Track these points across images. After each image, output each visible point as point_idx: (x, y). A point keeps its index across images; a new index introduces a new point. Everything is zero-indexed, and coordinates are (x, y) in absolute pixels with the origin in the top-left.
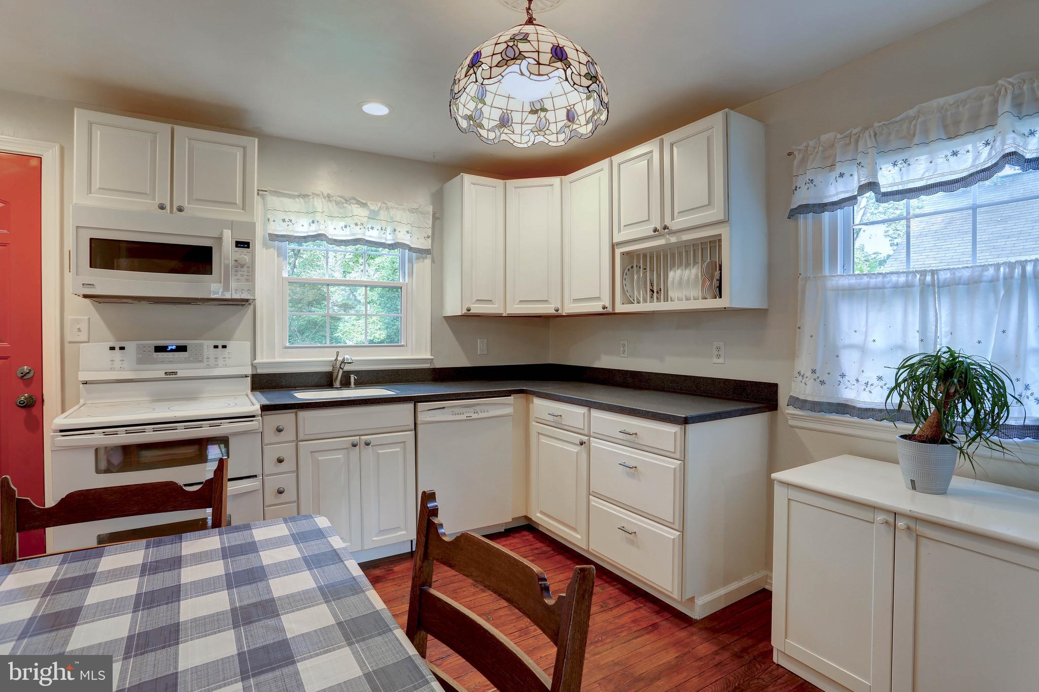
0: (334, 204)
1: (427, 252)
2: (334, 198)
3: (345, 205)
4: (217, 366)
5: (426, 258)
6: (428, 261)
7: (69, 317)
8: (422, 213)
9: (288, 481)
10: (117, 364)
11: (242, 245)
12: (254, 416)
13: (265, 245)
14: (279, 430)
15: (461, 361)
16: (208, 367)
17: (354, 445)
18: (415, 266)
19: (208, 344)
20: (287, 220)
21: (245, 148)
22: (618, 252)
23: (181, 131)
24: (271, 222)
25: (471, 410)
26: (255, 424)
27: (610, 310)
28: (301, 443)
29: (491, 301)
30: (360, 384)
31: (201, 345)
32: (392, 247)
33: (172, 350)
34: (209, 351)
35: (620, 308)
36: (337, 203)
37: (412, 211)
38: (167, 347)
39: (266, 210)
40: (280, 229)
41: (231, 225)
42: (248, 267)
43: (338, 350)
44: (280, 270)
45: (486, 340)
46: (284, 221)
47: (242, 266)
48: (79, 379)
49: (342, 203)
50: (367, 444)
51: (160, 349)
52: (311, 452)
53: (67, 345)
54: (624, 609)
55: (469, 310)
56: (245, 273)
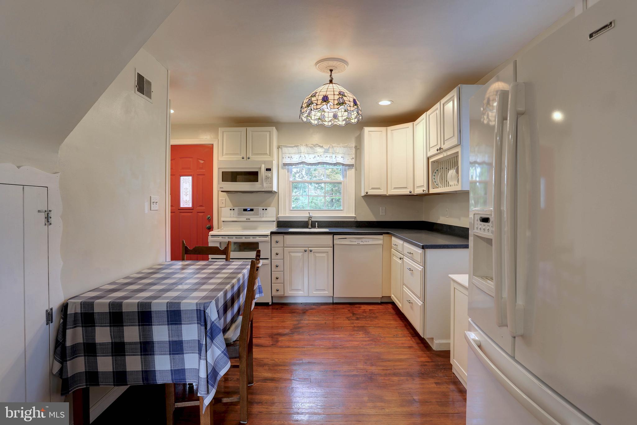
0: (309, 148)
1: (352, 165)
2: (309, 145)
3: (314, 148)
4: (263, 217)
5: (352, 168)
6: (353, 170)
7: (220, 198)
8: (349, 147)
9: (279, 263)
10: (232, 215)
11: (268, 170)
12: (268, 236)
13: (282, 168)
14: (277, 242)
15: (371, 218)
16: (260, 217)
17: (305, 251)
18: (347, 172)
19: (261, 208)
20: (290, 157)
21: (270, 132)
22: (430, 161)
23: (250, 129)
24: (284, 158)
25: (360, 240)
26: (268, 239)
27: (427, 192)
28: (285, 248)
29: (380, 188)
30: (319, 227)
31: (258, 209)
32: (335, 164)
33: (249, 211)
34: (261, 211)
35: (432, 191)
36: (311, 147)
37: (344, 147)
38: (247, 209)
39: (282, 154)
40: (287, 161)
41: (265, 162)
42: (270, 178)
43: (309, 211)
44: (288, 177)
45: (384, 208)
46: (289, 157)
47: (268, 178)
48: (222, 220)
49: (313, 147)
50: (311, 251)
51: (245, 210)
52: (289, 252)
53: (219, 208)
54: (405, 338)
55: (367, 193)
56: (269, 181)
